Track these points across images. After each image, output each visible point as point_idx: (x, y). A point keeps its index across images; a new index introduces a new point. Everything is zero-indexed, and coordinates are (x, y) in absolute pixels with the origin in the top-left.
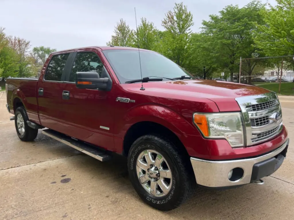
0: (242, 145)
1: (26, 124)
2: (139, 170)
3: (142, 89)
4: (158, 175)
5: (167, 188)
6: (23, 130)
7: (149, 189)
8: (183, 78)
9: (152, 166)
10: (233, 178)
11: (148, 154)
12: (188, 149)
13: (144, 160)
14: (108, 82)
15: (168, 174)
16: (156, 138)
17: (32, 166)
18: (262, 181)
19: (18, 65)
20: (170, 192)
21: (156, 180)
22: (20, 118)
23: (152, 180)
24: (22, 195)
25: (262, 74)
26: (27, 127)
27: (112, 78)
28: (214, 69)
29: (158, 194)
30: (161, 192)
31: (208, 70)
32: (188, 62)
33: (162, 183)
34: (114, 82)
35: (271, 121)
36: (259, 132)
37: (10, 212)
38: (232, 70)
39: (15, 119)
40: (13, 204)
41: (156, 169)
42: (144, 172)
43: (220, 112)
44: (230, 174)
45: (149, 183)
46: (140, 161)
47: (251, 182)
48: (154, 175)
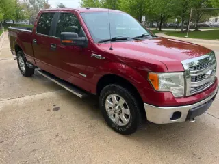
0: (182, 96)
1: (25, 64)
2: (107, 107)
3: (111, 49)
4: (121, 112)
5: (126, 120)
6: (24, 69)
7: (114, 120)
8: (143, 36)
9: (116, 105)
10: (172, 118)
11: (114, 97)
12: (143, 96)
13: (111, 100)
14: (85, 41)
15: (128, 111)
16: (120, 87)
17: (32, 97)
18: (194, 119)
19: (15, 10)
20: (128, 124)
21: (119, 114)
22: (21, 60)
23: (116, 115)
24: (28, 119)
25: (208, 20)
26: (26, 66)
27: (88, 37)
28: (169, 17)
29: (120, 124)
30: (122, 122)
31: (164, 17)
32: (148, 10)
33: (123, 117)
34: (89, 41)
35: (207, 77)
36: (196, 86)
37: (21, 131)
38: (183, 18)
39: (18, 59)
40: (22, 125)
41: (119, 107)
42: (111, 108)
43: (168, 72)
44: (171, 115)
45: (114, 115)
46: (108, 101)
47: (186, 120)
48: (118, 111)
